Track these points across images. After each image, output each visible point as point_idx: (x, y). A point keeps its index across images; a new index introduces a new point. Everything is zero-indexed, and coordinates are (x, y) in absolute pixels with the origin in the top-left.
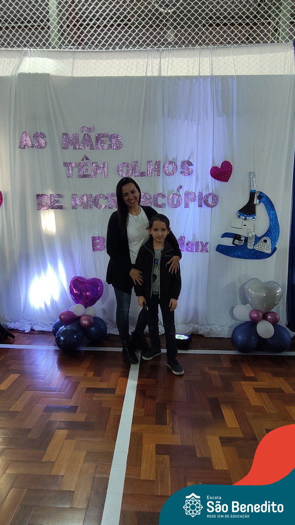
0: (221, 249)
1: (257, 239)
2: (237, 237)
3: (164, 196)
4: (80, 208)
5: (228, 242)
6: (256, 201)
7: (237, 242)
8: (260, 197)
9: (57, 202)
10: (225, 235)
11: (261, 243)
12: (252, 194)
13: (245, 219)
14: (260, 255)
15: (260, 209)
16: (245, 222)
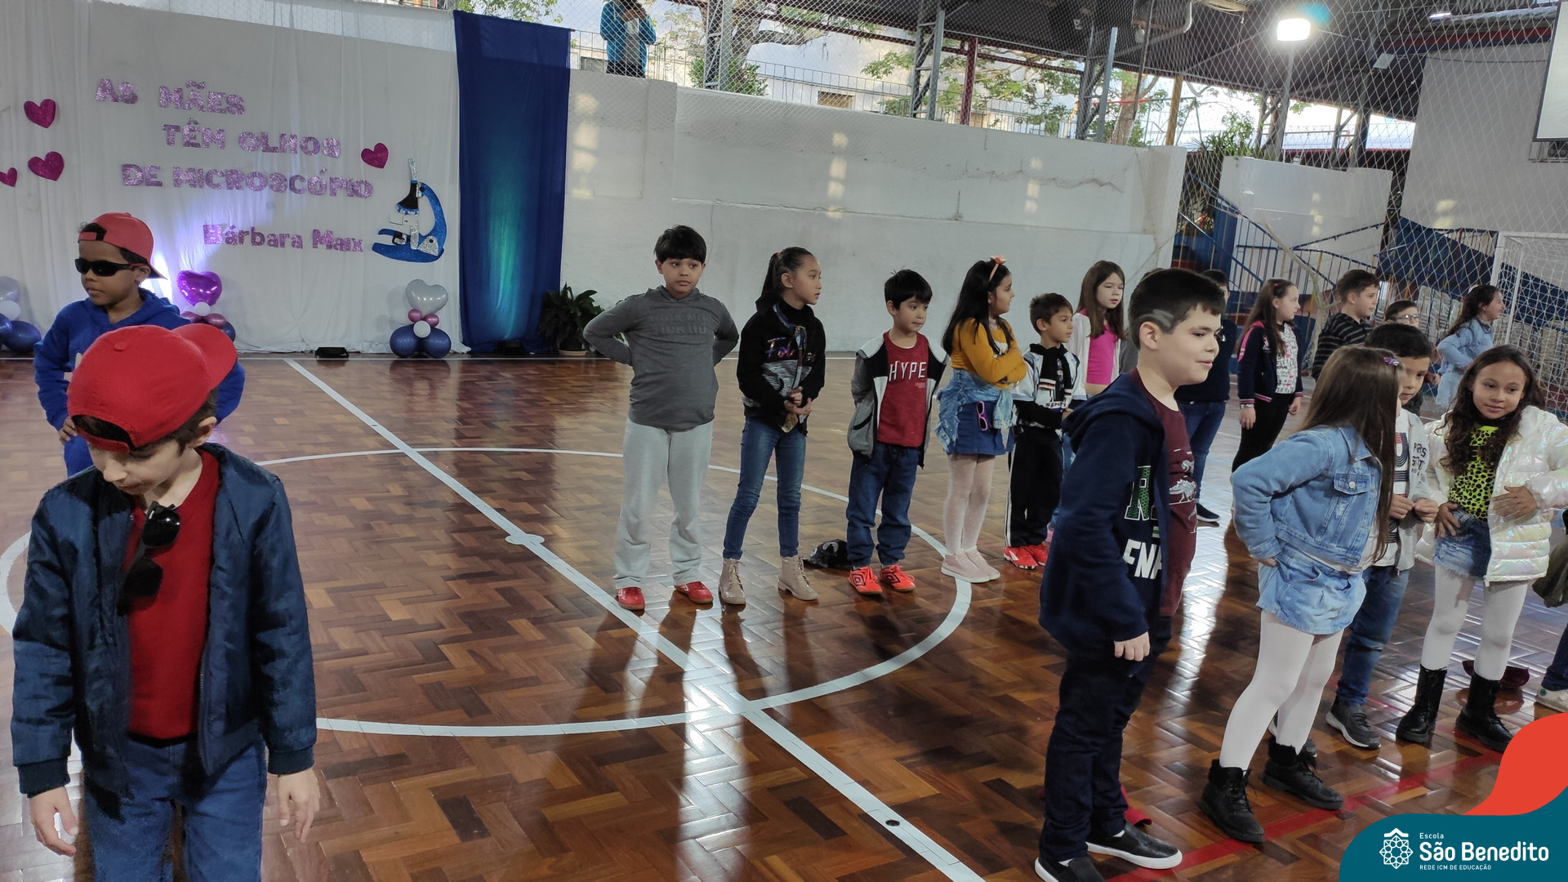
0: (378, 248)
1: (422, 238)
2: (398, 235)
3: (302, 179)
4: (185, 186)
5: (387, 240)
6: (419, 194)
7: (397, 240)
8: (422, 189)
9: (154, 176)
10: (383, 232)
11: (426, 242)
12: (413, 185)
13: (406, 213)
14: (427, 258)
15: (424, 202)
16: (407, 218)
